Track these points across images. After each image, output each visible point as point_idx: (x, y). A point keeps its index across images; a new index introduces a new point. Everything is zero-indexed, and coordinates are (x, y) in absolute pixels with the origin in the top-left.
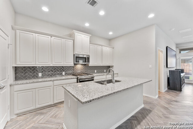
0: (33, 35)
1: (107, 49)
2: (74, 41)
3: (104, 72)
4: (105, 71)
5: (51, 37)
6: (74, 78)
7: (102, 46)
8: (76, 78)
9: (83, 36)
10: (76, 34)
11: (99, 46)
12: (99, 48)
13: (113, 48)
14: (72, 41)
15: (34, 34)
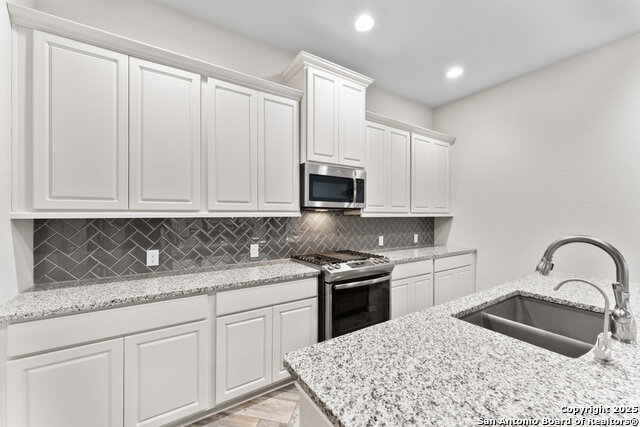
0: (116, 61)
1: (428, 147)
2: (300, 103)
3: (413, 245)
4: (416, 241)
5: (204, 78)
6: (305, 277)
7: (411, 130)
8: (314, 276)
9: (340, 81)
10: (312, 71)
11: (400, 131)
12: (401, 138)
13: (452, 143)
14: (295, 103)
15: (123, 58)
